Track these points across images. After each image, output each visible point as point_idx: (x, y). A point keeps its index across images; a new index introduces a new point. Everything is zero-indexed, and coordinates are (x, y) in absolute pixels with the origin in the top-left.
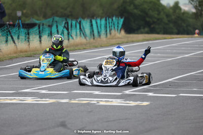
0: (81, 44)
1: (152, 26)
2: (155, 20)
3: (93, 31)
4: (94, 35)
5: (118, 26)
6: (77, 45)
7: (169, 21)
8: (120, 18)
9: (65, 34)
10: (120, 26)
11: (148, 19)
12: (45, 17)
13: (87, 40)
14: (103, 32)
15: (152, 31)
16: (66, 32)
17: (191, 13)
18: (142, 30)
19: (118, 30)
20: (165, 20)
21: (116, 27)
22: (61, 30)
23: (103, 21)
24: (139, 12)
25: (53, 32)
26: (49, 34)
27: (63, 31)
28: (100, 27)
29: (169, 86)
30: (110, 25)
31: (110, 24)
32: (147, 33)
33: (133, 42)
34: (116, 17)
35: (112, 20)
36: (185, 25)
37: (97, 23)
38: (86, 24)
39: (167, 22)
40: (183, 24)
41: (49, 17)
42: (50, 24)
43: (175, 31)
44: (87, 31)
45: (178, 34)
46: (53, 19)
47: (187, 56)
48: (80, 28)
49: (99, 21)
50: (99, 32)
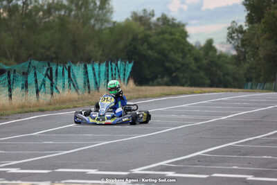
0: (70, 100)
1: (174, 74)
2: (179, 66)
3: (88, 81)
4: (89, 87)
5: (124, 75)
6: (64, 102)
7: (198, 67)
8: (128, 63)
9: (46, 85)
10: (128, 74)
11: (167, 64)
12: (18, 60)
13: (79, 94)
14: (103, 83)
15: (174, 82)
16: (48, 82)
17: (230, 56)
18: (160, 80)
19: (124, 79)
20: (193, 66)
21: (122, 76)
22: (41, 80)
23: (103, 67)
24: (156, 55)
25: (29, 82)
26: (23, 85)
27: (44, 81)
28: (99, 74)
29: (197, 162)
30: (114, 73)
31: (114, 70)
32: (167, 84)
33: (146, 97)
34: (122, 61)
35: (117, 65)
36: (221, 74)
37: (93, 69)
38: (78, 71)
39: (195, 68)
40: (219, 72)
41: (24, 61)
42: (26, 70)
43: (208, 82)
44: (80, 81)
45: (211, 86)
46: (30, 63)
47: (224, 118)
48: (69, 77)
49: (96, 67)
50: (96, 83)
